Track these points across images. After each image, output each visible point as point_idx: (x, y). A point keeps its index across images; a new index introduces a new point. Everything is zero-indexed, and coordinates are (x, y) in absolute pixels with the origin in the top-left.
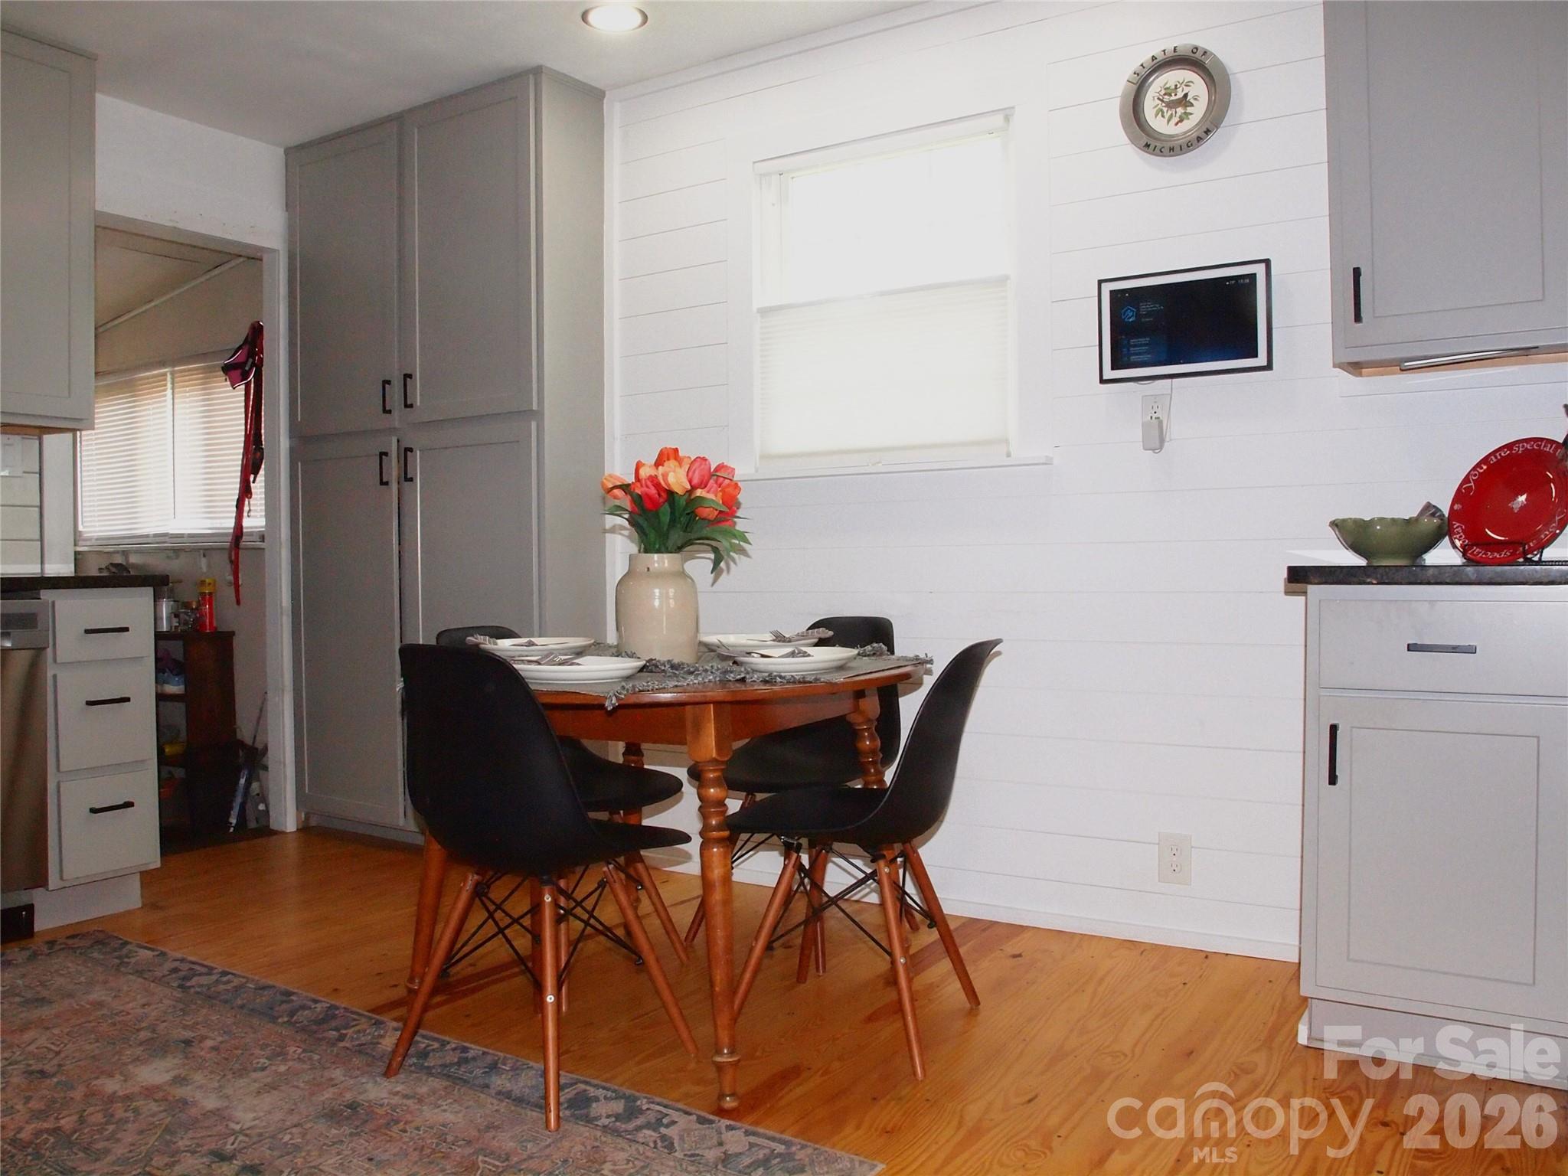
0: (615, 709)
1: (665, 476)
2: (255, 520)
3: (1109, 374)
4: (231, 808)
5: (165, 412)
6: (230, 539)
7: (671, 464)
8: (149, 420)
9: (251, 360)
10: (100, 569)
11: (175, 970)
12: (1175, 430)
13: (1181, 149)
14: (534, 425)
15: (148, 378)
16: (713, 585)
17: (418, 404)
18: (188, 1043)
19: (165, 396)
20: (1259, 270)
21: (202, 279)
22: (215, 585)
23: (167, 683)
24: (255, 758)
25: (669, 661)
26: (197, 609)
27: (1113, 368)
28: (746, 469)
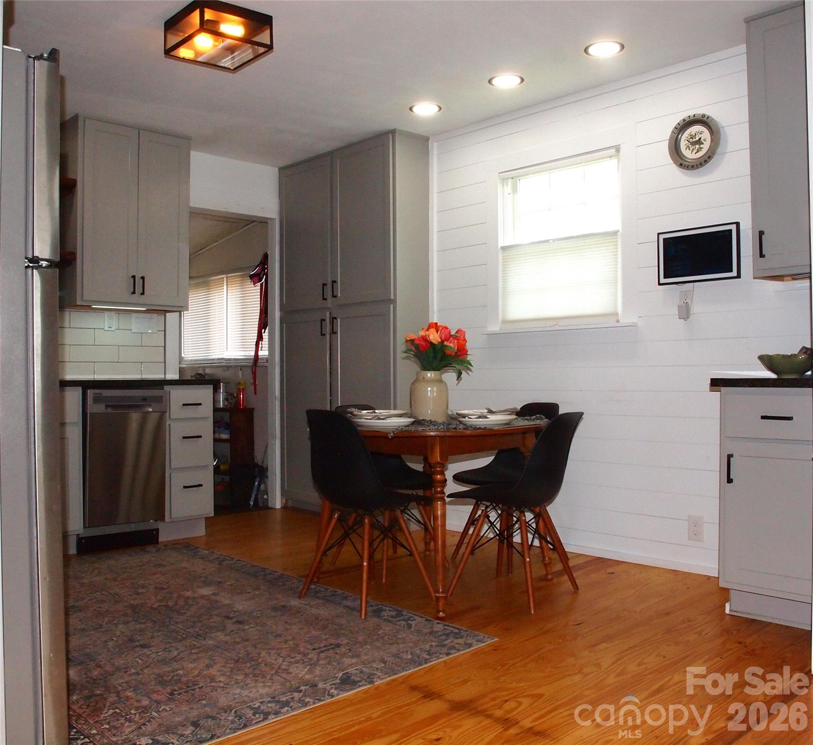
0: (393, 438)
1: (429, 336)
2: (264, 353)
3: (663, 281)
4: (251, 497)
5: (223, 297)
6: (252, 361)
7: (433, 330)
8: (215, 301)
9: (263, 272)
10: (192, 376)
11: (218, 558)
12: (695, 308)
13: (697, 166)
14: (392, 306)
15: (214, 280)
16: (457, 385)
17: (339, 295)
18: (220, 582)
19: (223, 289)
20: (733, 228)
21: (242, 230)
22: (245, 384)
23: (222, 433)
24: (262, 472)
25: (430, 420)
26: (236, 396)
27: (665, 277)
28: (494, 328)
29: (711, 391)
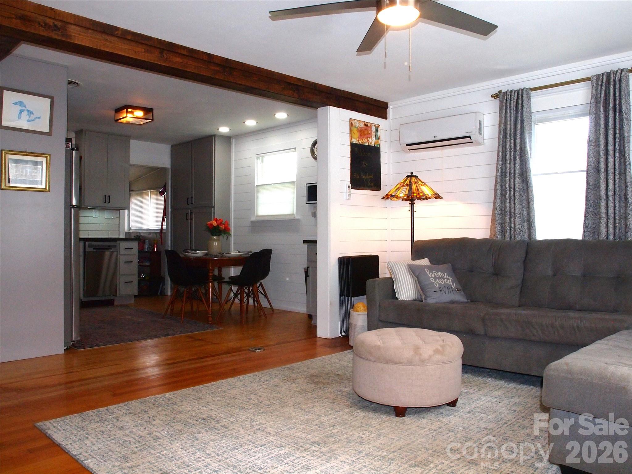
1: (212, 223)
2: (164, 227)
3: (307, 202)
4: (159, 290)
5: (149, 200)
6: (160, 230)
8: (145, 202)
9: (165, 191)
10: (134, 237)
14: (213, 209)
15: (145, 192)
19: (149, 197)
22: (157, 240)
23: (146, 263)
26: (153, 246)
27: (308, 201)
28: (253, 219)
29: (303, 245)
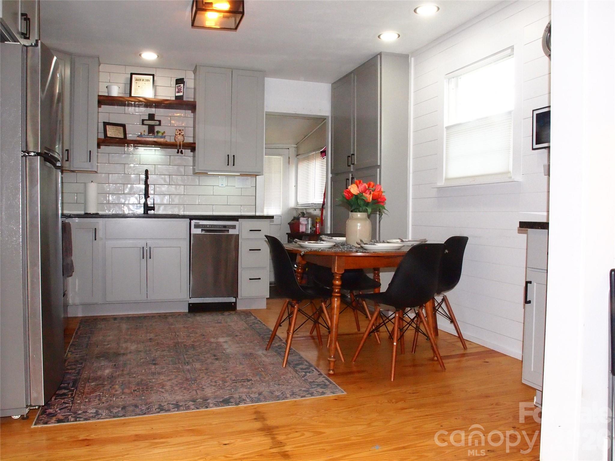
5: (314, 166)
8: (311, 168)
14: (378, 170)
15: (310, 155)
17: (355, 163)
18: (236, 336)
22: (320, 219)
26: (315, 226)
27: (536, 144)
28: (441, 183)
29: (519, 233)
